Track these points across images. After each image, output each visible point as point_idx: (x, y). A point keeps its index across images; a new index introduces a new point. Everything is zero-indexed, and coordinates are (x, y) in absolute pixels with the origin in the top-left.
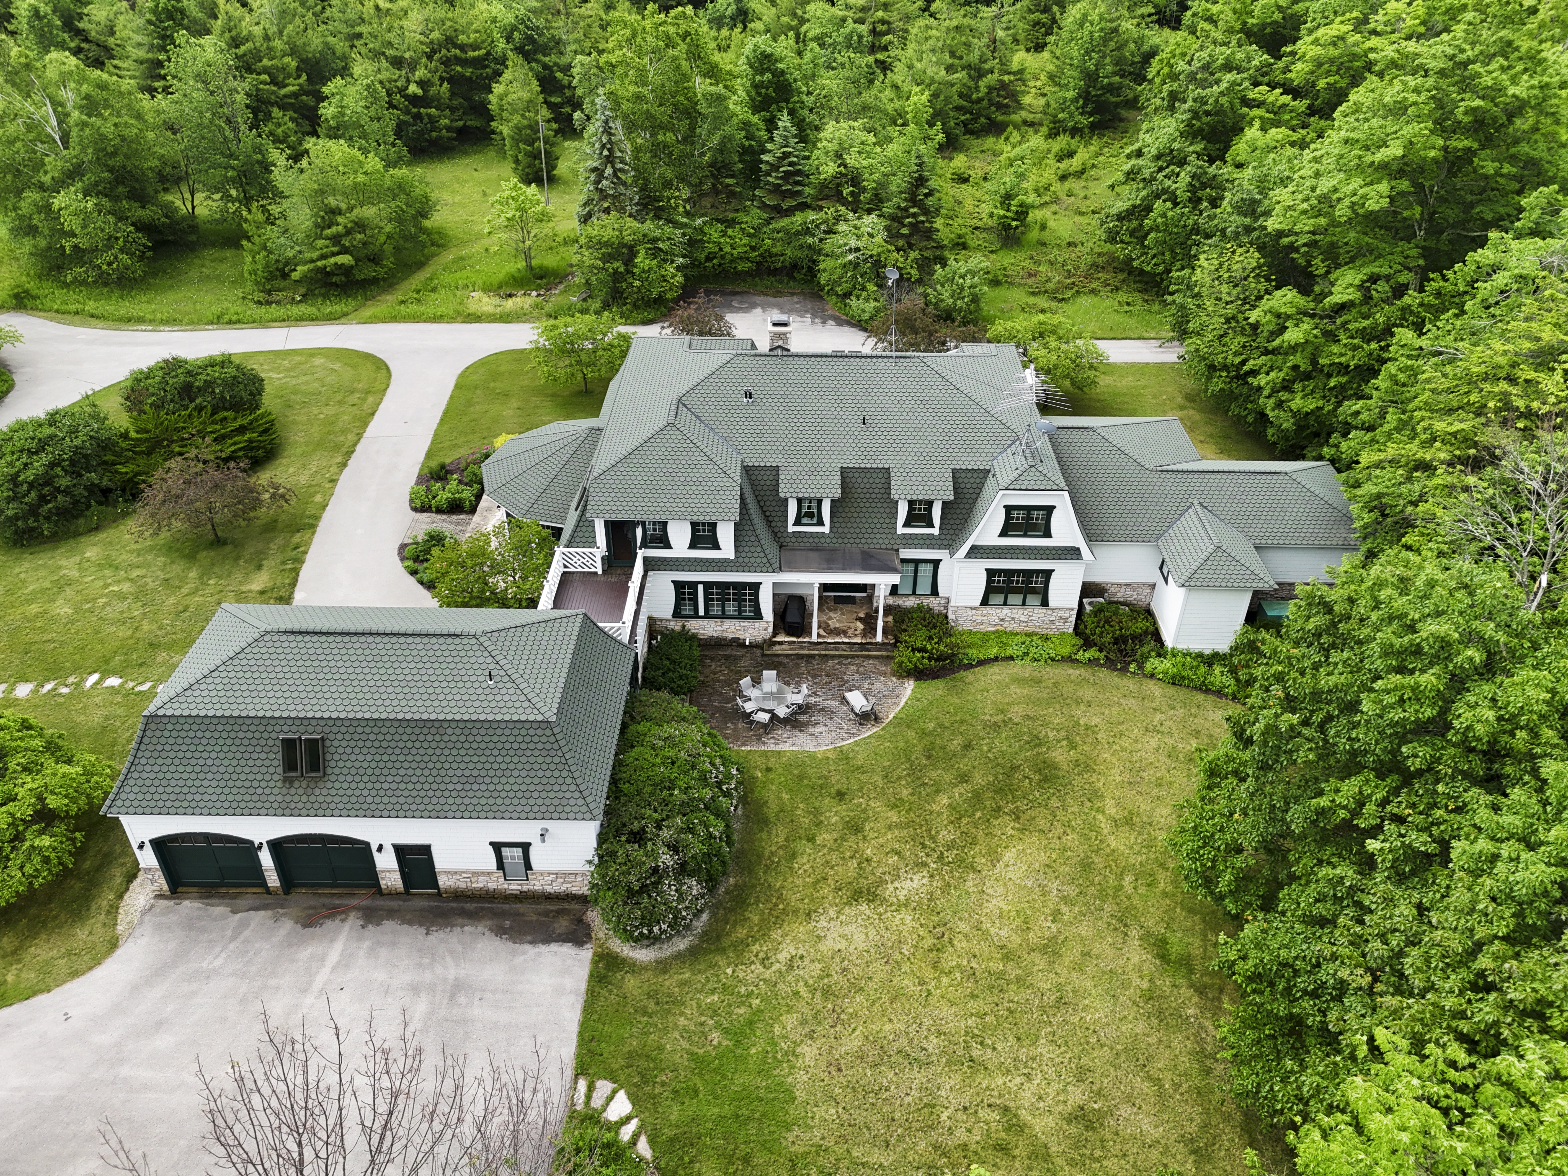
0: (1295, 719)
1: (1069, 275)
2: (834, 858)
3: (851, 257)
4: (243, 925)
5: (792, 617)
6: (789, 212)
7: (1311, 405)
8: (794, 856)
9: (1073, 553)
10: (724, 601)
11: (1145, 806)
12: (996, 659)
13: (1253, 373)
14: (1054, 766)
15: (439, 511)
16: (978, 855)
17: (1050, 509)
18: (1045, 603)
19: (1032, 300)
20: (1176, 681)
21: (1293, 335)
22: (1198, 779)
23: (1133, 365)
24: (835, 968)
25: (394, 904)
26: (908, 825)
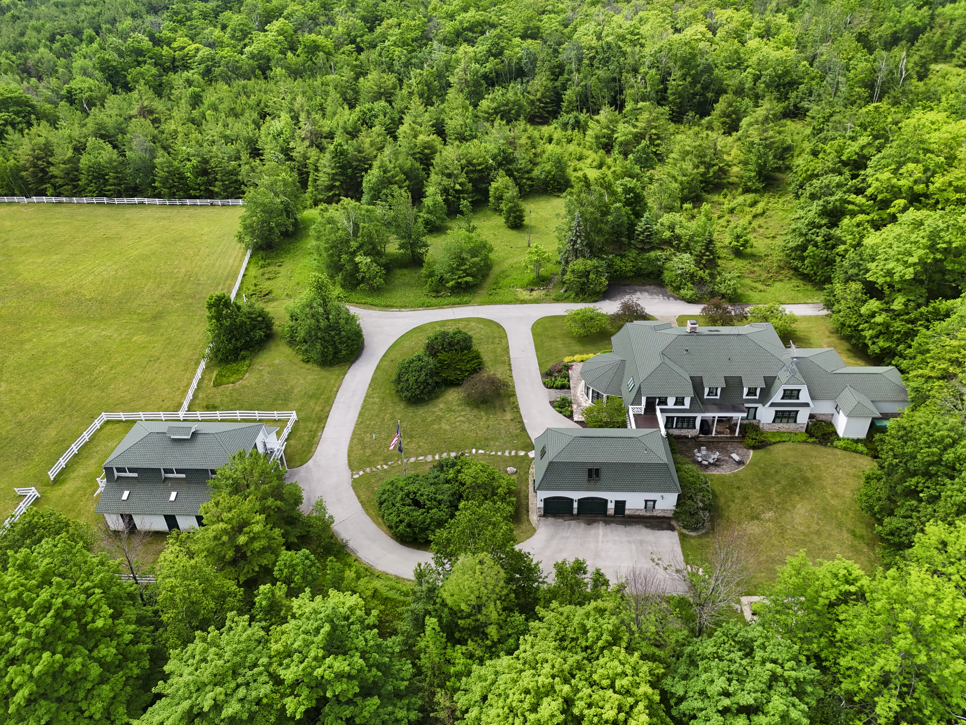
0: (897, 461)
1: (769, 272)
2: (742, 507)
3: (680, 272)
4: (569, 526)
5: (705, 428)
6: (649, 250)
7: (887, 345)
8: (729, 506)
9: (807, 405)
10: (683, 423)
11: (841, 491)
12: (779, 442)
13: (863, 330)
14: (808, 478)
15: (557, 388)
16: (788, 506)
17: (799, 391)
18: (795, 422)
19: (754, 285)
20: (845, 449)
21: (879, 319)
22: (862, 481)
23: (805, 317)
24: (752, 538)
25: (612, 519)
26: (763, 497)
